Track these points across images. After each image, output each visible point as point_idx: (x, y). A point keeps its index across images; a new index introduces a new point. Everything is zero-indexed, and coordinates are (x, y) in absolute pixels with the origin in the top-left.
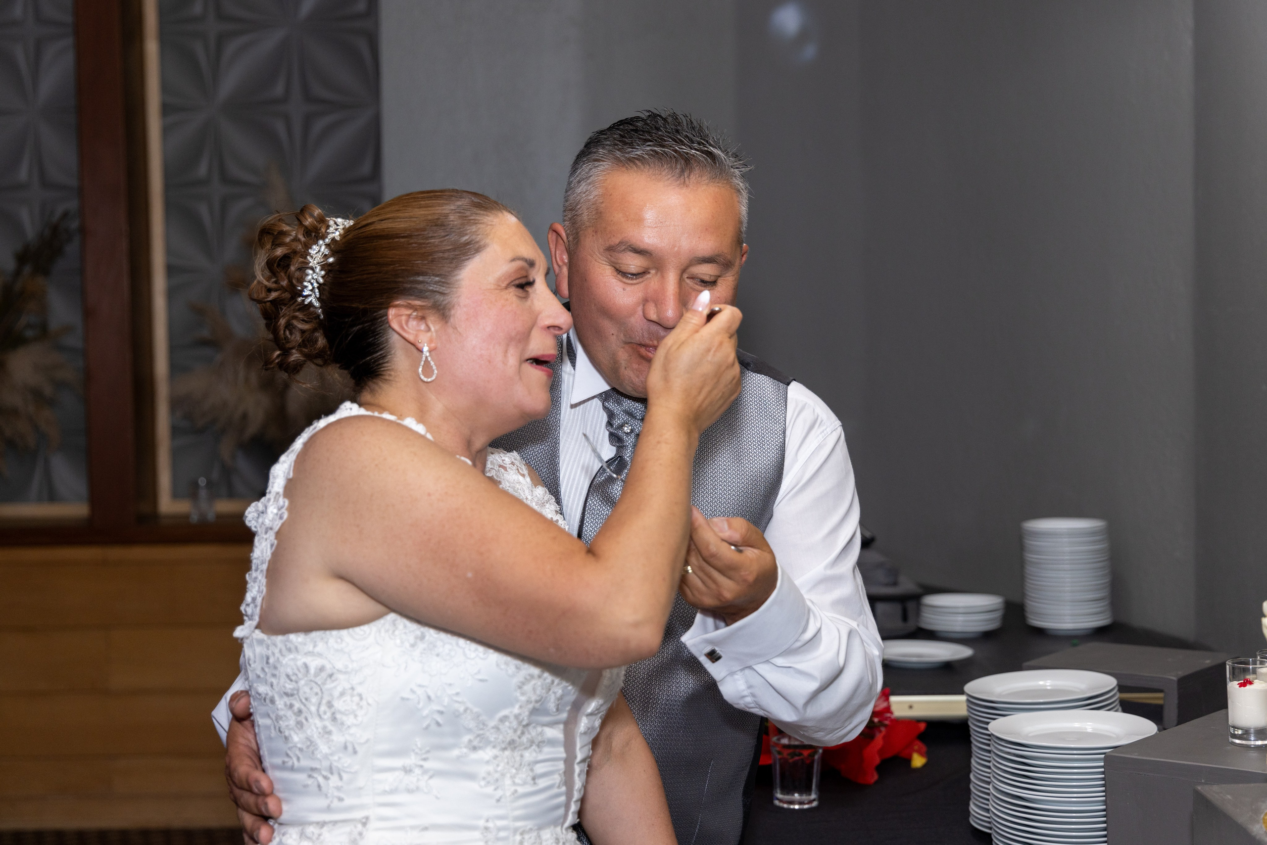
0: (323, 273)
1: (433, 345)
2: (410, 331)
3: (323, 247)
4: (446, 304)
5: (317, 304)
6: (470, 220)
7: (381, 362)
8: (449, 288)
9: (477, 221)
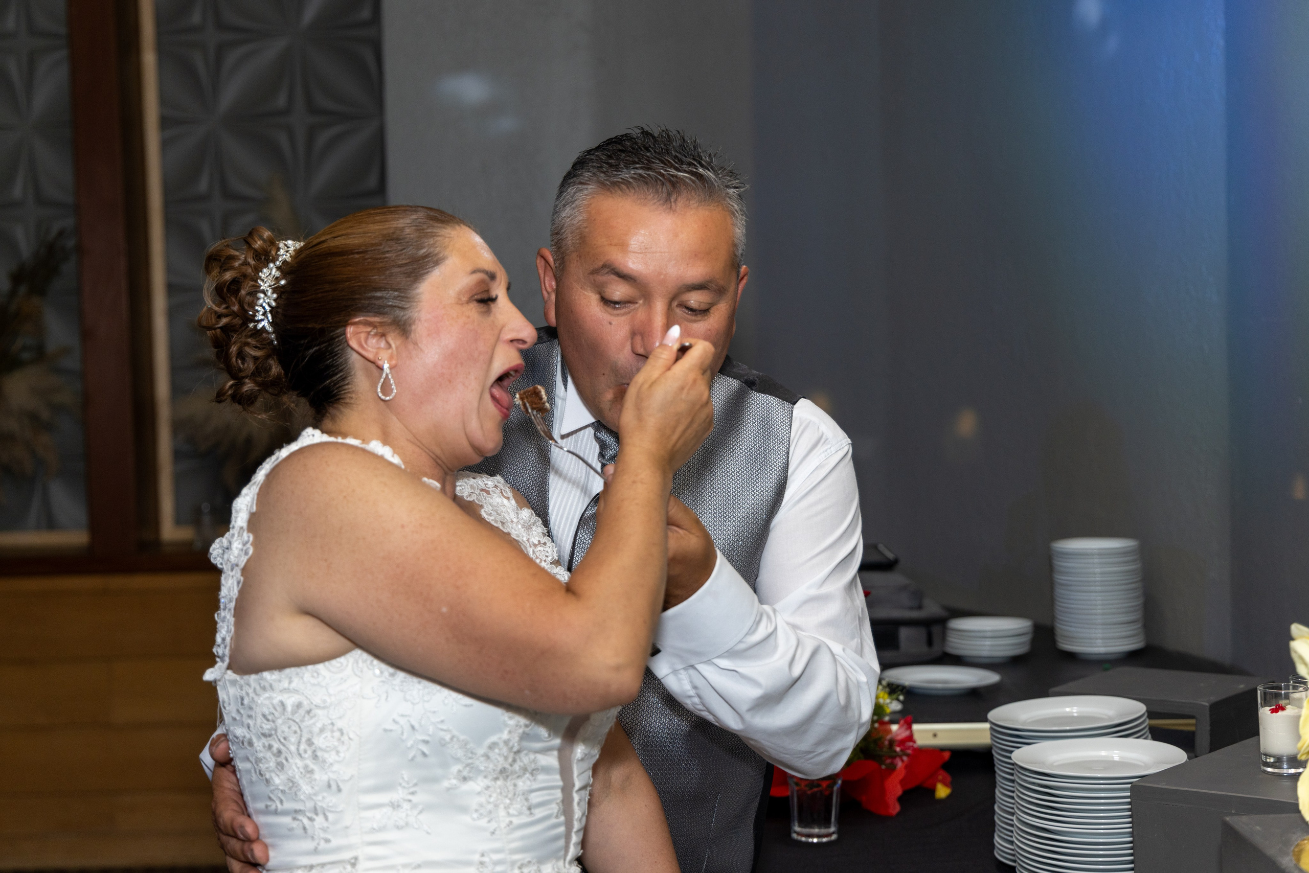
2: (369, 349)
3: (274, 270)
4: (406, 320)
8: (409, 302)
9: (434, 234)
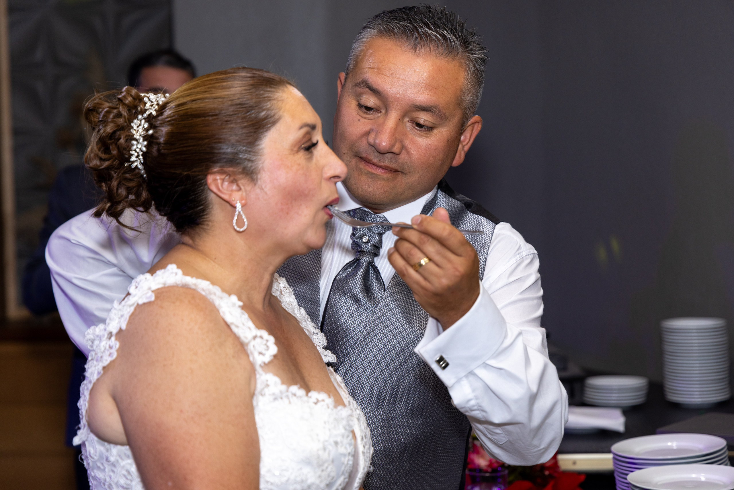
0: (145, 143)
1: (243, 202)
2: (225, 192)
3: (143, 121)
4: (253, 170)
5: (140, 167)
6: (265, 97)
7: (201, 214)
8: (254, 155)
9: (270, 98)
